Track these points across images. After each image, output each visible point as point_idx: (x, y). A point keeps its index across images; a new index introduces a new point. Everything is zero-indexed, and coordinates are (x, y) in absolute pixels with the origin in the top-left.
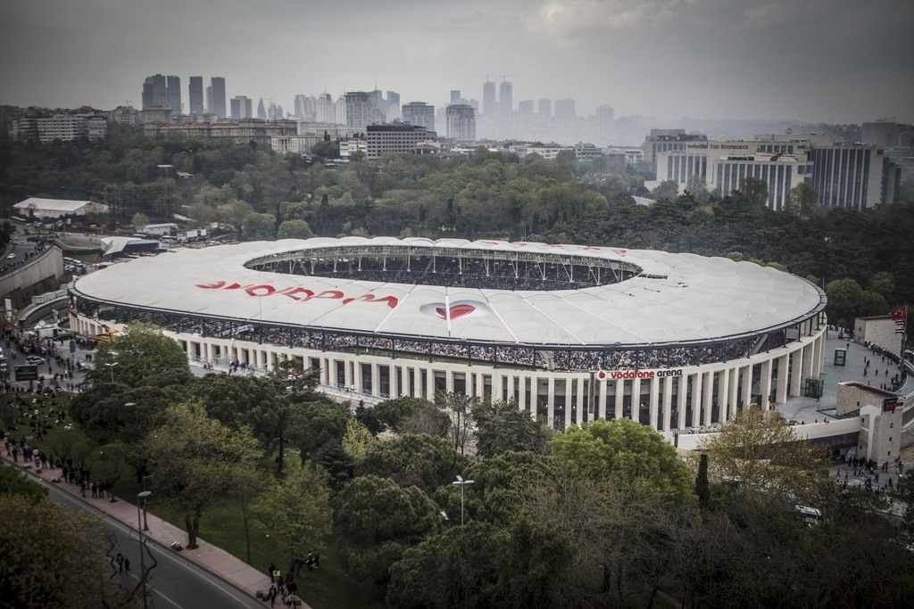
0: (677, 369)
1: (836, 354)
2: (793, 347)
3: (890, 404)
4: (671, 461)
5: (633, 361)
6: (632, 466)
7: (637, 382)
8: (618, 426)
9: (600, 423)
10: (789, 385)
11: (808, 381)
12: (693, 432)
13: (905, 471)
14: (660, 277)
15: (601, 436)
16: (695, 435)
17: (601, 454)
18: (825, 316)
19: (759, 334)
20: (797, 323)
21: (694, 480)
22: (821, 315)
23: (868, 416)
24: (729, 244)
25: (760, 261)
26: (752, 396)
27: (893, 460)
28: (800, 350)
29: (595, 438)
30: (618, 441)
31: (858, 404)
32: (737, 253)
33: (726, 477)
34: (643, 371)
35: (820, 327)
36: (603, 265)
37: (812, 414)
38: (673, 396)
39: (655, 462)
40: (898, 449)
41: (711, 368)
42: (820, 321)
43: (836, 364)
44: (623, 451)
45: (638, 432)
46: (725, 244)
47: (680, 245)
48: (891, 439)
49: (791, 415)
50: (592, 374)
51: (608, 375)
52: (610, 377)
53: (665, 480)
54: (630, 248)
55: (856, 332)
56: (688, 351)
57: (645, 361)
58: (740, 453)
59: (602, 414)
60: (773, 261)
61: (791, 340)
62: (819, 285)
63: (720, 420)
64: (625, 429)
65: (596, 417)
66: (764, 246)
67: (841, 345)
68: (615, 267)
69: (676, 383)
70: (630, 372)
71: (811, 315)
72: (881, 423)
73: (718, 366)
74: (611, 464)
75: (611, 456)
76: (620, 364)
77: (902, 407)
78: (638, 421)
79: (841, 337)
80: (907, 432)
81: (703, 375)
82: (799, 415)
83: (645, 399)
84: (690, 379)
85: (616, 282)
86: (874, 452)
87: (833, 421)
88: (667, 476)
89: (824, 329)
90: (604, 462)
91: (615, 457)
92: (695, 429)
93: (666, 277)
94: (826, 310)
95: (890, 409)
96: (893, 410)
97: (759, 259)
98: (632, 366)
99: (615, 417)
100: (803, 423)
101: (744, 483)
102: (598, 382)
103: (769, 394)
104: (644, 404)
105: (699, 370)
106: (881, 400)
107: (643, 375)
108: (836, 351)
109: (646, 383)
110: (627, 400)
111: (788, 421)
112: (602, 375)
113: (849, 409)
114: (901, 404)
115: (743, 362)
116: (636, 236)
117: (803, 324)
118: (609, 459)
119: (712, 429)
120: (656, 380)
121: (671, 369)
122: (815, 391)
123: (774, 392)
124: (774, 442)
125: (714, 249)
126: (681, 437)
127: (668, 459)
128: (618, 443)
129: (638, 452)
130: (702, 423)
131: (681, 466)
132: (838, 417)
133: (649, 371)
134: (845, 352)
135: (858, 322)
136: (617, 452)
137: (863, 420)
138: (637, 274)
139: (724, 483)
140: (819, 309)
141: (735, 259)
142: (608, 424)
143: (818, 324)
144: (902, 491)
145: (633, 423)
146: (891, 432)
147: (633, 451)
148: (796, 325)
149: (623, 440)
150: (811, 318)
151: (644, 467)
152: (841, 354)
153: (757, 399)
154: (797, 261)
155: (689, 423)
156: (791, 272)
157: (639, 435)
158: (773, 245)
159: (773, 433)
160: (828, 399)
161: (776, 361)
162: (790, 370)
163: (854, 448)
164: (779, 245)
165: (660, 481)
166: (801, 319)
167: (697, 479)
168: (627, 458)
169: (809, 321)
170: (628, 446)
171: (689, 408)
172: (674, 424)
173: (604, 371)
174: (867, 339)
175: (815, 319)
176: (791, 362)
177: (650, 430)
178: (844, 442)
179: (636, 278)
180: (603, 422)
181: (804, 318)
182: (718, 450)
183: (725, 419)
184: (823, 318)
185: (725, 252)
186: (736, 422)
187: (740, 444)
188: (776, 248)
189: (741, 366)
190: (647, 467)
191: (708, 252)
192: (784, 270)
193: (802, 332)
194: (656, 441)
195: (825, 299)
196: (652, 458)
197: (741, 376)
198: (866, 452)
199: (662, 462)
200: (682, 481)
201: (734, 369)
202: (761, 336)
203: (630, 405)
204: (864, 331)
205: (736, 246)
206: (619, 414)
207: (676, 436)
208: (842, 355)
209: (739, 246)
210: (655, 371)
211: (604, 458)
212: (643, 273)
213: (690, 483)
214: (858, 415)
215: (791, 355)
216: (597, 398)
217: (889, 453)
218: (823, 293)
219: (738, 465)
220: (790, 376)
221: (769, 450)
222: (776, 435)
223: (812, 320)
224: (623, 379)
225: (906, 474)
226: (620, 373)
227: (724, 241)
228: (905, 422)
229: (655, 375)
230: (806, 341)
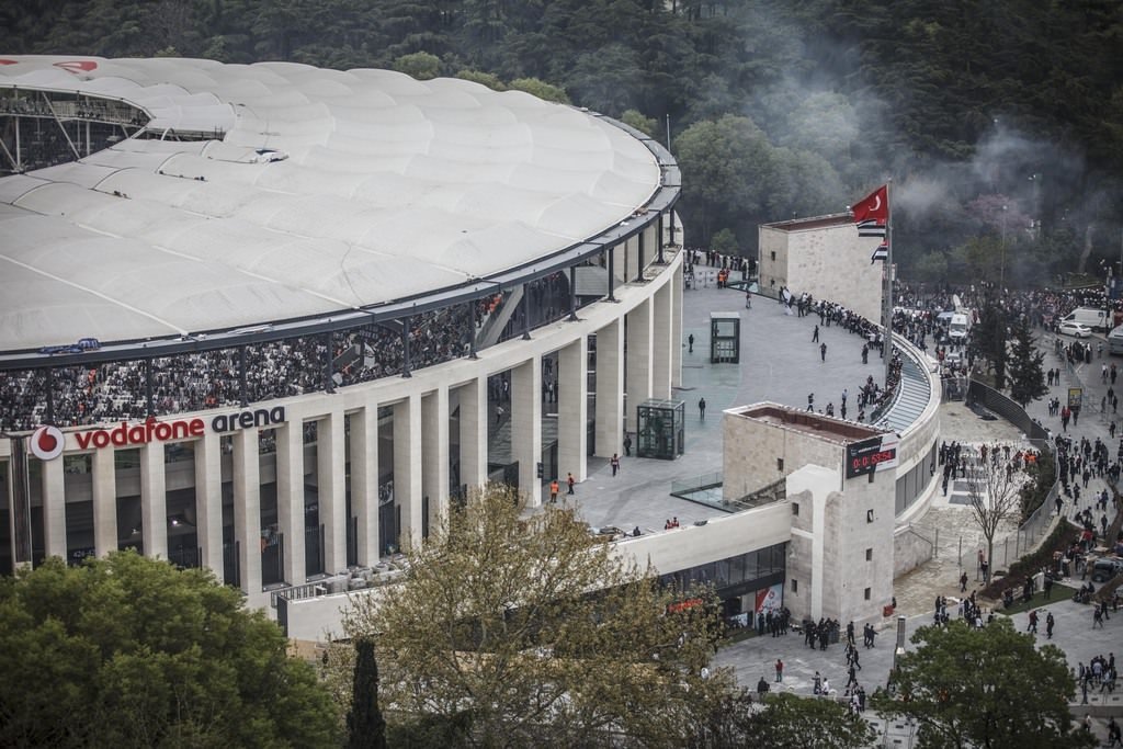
0: (269, 405)
1: (714, 331)
2: (597, 317)
3: (863, 458)
4: (271, 667)
5: (136, 398)
6: (156, 693)
7: (155, 454)
8: (104, 577)
9: (52, 573)
10: (591, 427)
11: (643, 411)
12: (330, 589)
13: (910, 632)
14: (201, 137)
15: (55, 612)
16: (335, 596)
17: (61, 667)
18: (678, 224)
19: (500, 286)
20: (603, 248)
21: (343, 722)
22: (666, 218)
23: (807, 495)
24: (400, 32)
25: (490, 77)
26: (492, 468)
27: (879, 611)
28: (615, 322)
29: (39, 621)
30: (109, 621)
31: (781, 463)
32: (423, 55)
33: (431, 706)
34: (169, 419)
35: (667, 255)
36: (29, 110)
37: (660, 505)
38: (263, 488)
39: (222, 674)
40: (891, 578)
41: (371, 395)
42: (666, 240)
43: (715, 360)
44: (127, 651)
45: (168, 591)
46: (386, 31)
47: (255, 39)
48: (869, 552)
49: (603, 514)
50: (19, 445)
51: (67, 441)
52: (73, 446)
53: (258, 724)
54: (107, 53)
55: (764, 265)
56: (299, 355)
57: (175, 393)
58: (469, 634)
59: (57, 547)
60: (528, 74)
61: (588, 300)
62: (658, 136)
63: (403, 540)
64: (127, 585)
65: (39, 557)
66: (497, 34)
67: (728, 306)
68: (65, 114)
69: (269, 449)
70: (131, 425)
71: (641, 221)
72: (843, 511)
73: (389, 388)
74: (93, 692)
75: (91, 668)
76: (102, 407)
77: (895, 462)
78: (164, 558)
79: (723, 284)
80: (911, 531)
81: (347, 417)
82: (622, 513)
83: (182, 503)
84: (312, 431)
85: (73, 158)
86: (830, 594)
87: (717, 520)
88: (264, 712)
89: (677, 259)
90: (73, 690)
91: (103, 671)
92: (336, 579)
93: (220, 136)
94: (682, 204)
95: (863, 472)
96: (871, 472)
97: (485, 70)
98: (137, 413)
99: (93, 554)
100: (637, 533)
101: (484, 713)
102: (38, 464)
103: (537, 457)
104: (181, 518)
105: (332, 405)
106: (837, 448)
107: (172, 430)
108: (714, 321)
109: (182, 456)
110: (130, 510)
111: (597, 531)
112: (48, 443)
113: (758, 483)
114: (891, 454)
115: (459, 370)
116: (125, 18)
117: (619, 251)
118: (86, 679)
119: (384, 574)
120: (211, 445)
121: (252, 408)
122: (662, 439)
123: (552, 451)
124: (559, 588)
125: (356, 46)
126: (294, 605)
127: (262, 662)
128: (109, 629)
129: (172, 650)
130: (353, 559)
131: (300, 680)
132: (729, 507)
133: (188, 417)
134: (737, 322)
135: (768, 238)
136: (107, 653)
137: (796, 508)
138: (131, 131)
139: (429, 721)
140: (660, 204)
141: (418, 73)
142: (76, 574)
143: (661, 248)
144: (907, 689)
145: (151, 564)
146: (869, 536)
147: (157, 648)
148: (601, 254)
149: (124, 617)
150: (640, 231)
151: (193, 693)
152: (726, 330)
153: (506, 473)
154: (593, 70)
155: (316, 562)
156: (577, 103)
157: (170, 599)
158: (522, 29)
159: (555, 562)
160: (700, 459)
161: (550, 363)
162: (592, 385)
163: (776, 590)
164: (538, 29)
165: (244, 730)
166: (613, 236)
167: (349, 718)
168: (140, 670)
169: (636, 237)
170: (140, 634)
171: (313, 520)
172: (273, 571)
173: (52, 431)
174: (793, 289)
175: (651, 234)
176: (592, 361)
177: (199, 581)
178: (750, 576)
179: (131, 143)
180: (59, 569)
181: (621, 232)
182: (406, 629)
183: (417, 536)
184: (672, 229)
185: (388, 56)
186: (451, 544)
187: (465, 607)
188: (534, 35)
189: (454, 381)
190: (201, 692)
191: (340, 57)
192: (558, 99)
193: (619, 273)
194: (223, 611)
195: (675, 176)
196: (215, 664)
197: (455, 414)
198: (809, 596)
199: (245, 670)
200: (308, 720)
201: (435, 392)
202: (503, 290)
203: (139, 527)
204: (785, 261)
205: (418, 37)
206: (106, 545)
207: (281, 606)
208: (731, 333)
209: (428, 35)
210: (206, 416)
211: (71, 676)
212: (152, 126)
213: (331, 725)
214: (781, 495)
215: (592, 342)
216: (39, 513)
217: (867, 592)
218: (667, 158)
219: (464, 668)
220: (592, 405)
221: (545, 618)
222: (563, 565)
223: (643, 232)
224: (111, 447)
225: (915, 640)
226: (102, 432)
227: (384, 23)
228: (903, 503)
229: (208, 429)
230: (630, 297)
